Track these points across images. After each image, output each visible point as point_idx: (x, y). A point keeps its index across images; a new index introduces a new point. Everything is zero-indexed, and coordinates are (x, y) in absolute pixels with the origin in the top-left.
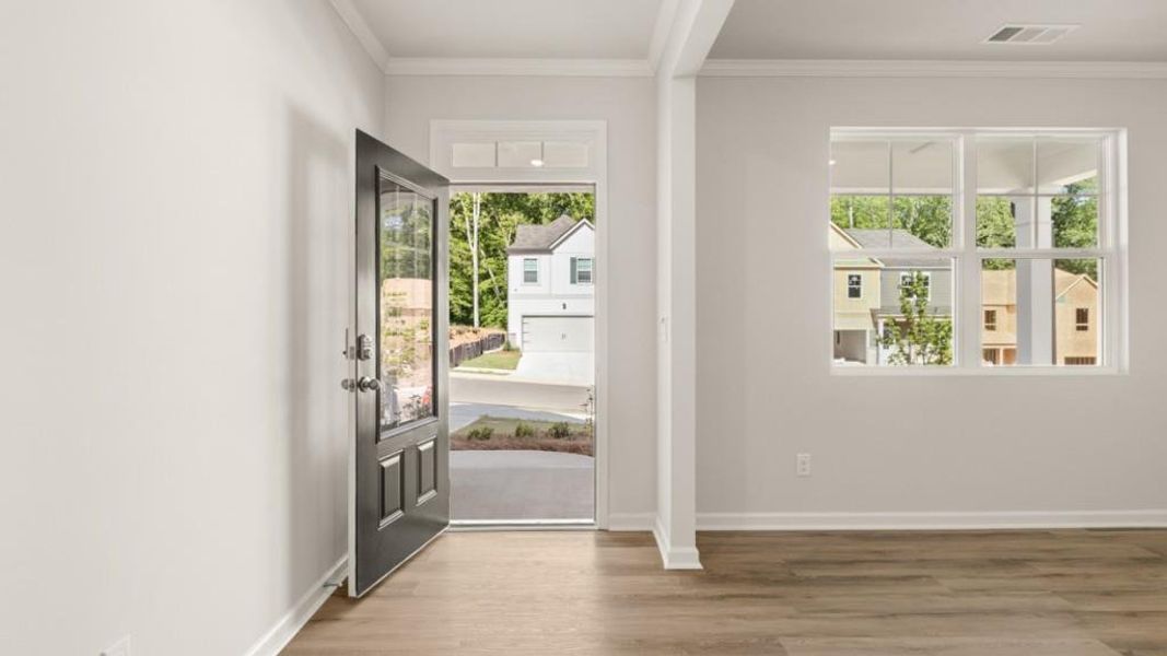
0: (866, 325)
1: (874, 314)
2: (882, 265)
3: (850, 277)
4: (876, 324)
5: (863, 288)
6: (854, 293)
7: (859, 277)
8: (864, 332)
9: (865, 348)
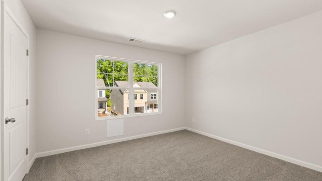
0: (144, 105)
1: (146, 103)
2: (147, 92)
3: (141, 95)
4: (146, 105)
5: (143, 97)
6: (142, 98)
7: (142, 95)
8: (143, 107)
9: (144, 110)
